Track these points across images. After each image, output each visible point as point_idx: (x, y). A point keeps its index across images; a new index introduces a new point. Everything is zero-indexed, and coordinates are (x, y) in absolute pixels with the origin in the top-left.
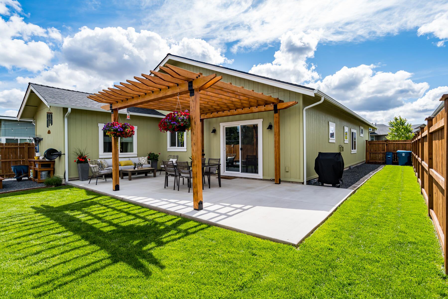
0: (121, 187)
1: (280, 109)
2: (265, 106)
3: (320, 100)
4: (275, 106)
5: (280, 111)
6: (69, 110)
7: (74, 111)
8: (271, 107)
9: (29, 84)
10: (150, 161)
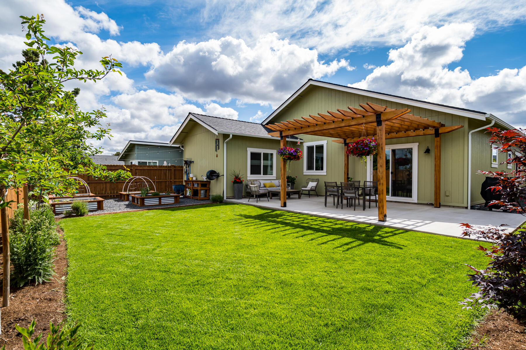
0: (287, 204)
1: (441, 133)
2: (424, 130)
3: (490, 123)
4: (437, 130)
5: (442, 134)
6: (231, 136)
7: (235, 137)
8: (432, 131)
9: (190, 113)
10: (290, 184)
